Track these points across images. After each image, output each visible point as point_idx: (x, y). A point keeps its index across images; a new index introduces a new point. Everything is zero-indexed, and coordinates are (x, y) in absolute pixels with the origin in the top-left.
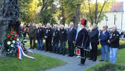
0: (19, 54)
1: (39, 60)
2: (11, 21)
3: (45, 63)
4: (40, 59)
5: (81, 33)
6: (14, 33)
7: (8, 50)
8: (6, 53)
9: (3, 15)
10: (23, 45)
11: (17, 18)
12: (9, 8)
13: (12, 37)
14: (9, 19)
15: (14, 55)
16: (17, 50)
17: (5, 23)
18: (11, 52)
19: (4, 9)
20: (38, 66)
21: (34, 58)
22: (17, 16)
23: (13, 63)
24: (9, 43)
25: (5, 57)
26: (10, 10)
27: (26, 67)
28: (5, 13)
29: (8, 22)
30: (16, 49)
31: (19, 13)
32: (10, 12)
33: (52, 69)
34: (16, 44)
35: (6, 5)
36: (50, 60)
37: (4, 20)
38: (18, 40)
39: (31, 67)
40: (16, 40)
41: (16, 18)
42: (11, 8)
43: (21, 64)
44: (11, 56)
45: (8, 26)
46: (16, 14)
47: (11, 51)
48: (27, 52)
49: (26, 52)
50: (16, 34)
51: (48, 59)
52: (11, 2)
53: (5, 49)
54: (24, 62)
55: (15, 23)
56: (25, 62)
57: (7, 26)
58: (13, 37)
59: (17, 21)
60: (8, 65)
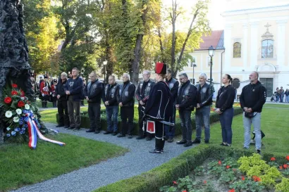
0: (31, 135)
1: (74, 147)
2: (11, 69)
3: (86, 152)
4: (76, 144)
6: (18, 94)
7: (8, 129)
8: (3, 134)
10: (37, 118)
11: (24, 62)
12: (5, 41)
13: (14, 102)
14: (8, 64)
15: (21, 138)
16: (26, 128)
18: (13, 133)
20: (72, 159)
21: (62, 143)
22: (24, 59)
23: (20, 156)
24: (9, 114)
27: (49, 162)
29: (3, 71)
30: (24, 125)
31: (28, 51)
32: (9, 49)
33: (102, 164)
34: (23, 117)
36: (94, 146)
38: (27, 107)
39: (59, 160)
40: (23, 108)
41: (20, 61)
42: (10, 41)
43: (39, 156)
44: (14, 142)
45: (5, 80)
46: (21, 55)
47: (13, 130)
48: (47, 132)
49: (44, 132)
50: (23, 96)
51: (90, 145)
52: (10, 28)
54: (43, 152)
55: (19, 73)
56: (46, 153)
57: (3, 78)
58: (17, 101)
59: (24, 67)
60: (10, 159)
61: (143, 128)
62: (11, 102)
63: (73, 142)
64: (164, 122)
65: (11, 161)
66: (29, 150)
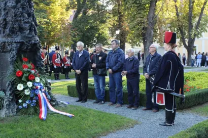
0: (41, 107)
1: (83, 118)
2: (22, 44)
3: (95, 124)
4: (84, 115)
5: (166, 61)
6: (28, 68)
7: (20, 101)
8: (16, 106)
9: (4, 32)
10: (47, 91)
11: (33, 36)
12: (15, 16)
13: (25, 75)
14: (18, 39)
15: (32, 110)
16: (37, 100)
17: (9, 48)
18: (25, 105)
19: (5, 20)
20: (80, 130)
21: (71, 115)
22: (33, 33)
23: (31, 127)
24: (20, 87)
25: (13, 116)
26: (17, 21)
27: (58, 133)
28: (9, 26)
29: (15, 45)
30: (35, 98)
31: (36, 25)
32: (19, 25)
33: (110, 135)
34: (33, 89)
35: (9, 10)
36: (103, 118)
37: (8, 42)
38: (37, 80)
39: (68, 132)
40: (33, 81)
42: (20, 17)
43: (48, 127)
44: (26, 114)
45: (16, 54)
46: (30, 29)
47: (25, 102)
48: (57, 104)
49: (54, 104)
50: (33, 69)
51: (99, 116)
52: (19, 4)
53: (12, 99)
55: (29, 47)
56: (55, 124)
57: (14, 52)
58: (28, 74)
59: (33, 42)
60: (21, 130)
61: (153, 100)
62: (23, 75)
63: (82, 114)
64: (174, 94)
65: (22, 132)
66: (40, 121)
